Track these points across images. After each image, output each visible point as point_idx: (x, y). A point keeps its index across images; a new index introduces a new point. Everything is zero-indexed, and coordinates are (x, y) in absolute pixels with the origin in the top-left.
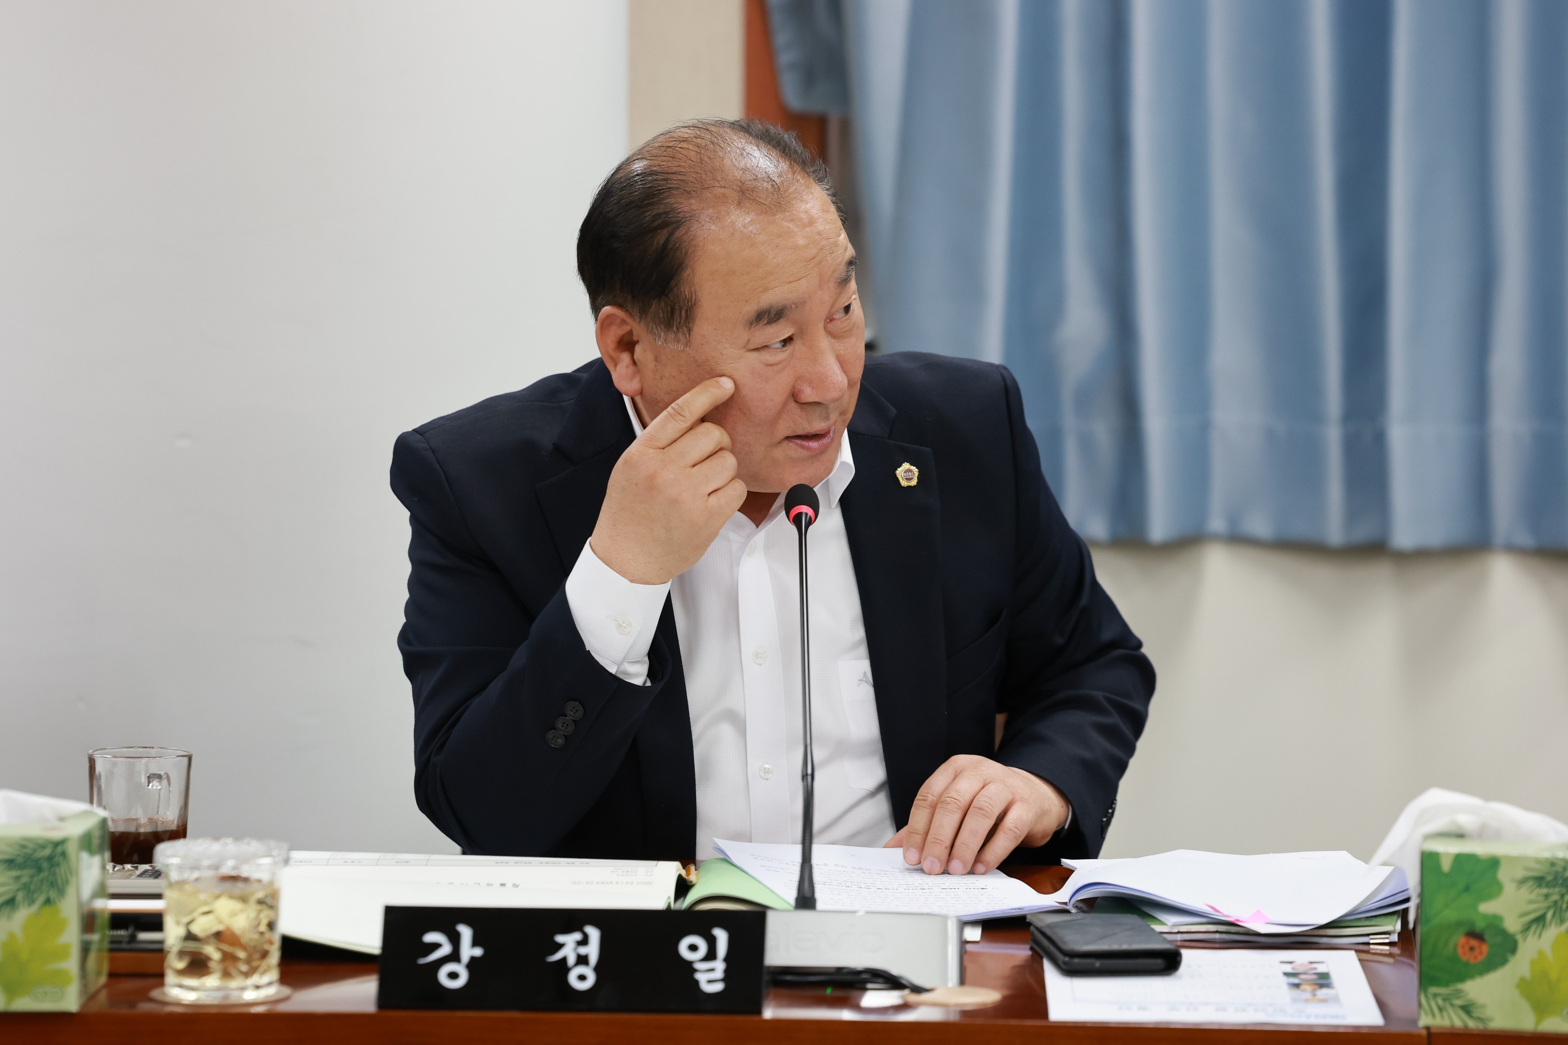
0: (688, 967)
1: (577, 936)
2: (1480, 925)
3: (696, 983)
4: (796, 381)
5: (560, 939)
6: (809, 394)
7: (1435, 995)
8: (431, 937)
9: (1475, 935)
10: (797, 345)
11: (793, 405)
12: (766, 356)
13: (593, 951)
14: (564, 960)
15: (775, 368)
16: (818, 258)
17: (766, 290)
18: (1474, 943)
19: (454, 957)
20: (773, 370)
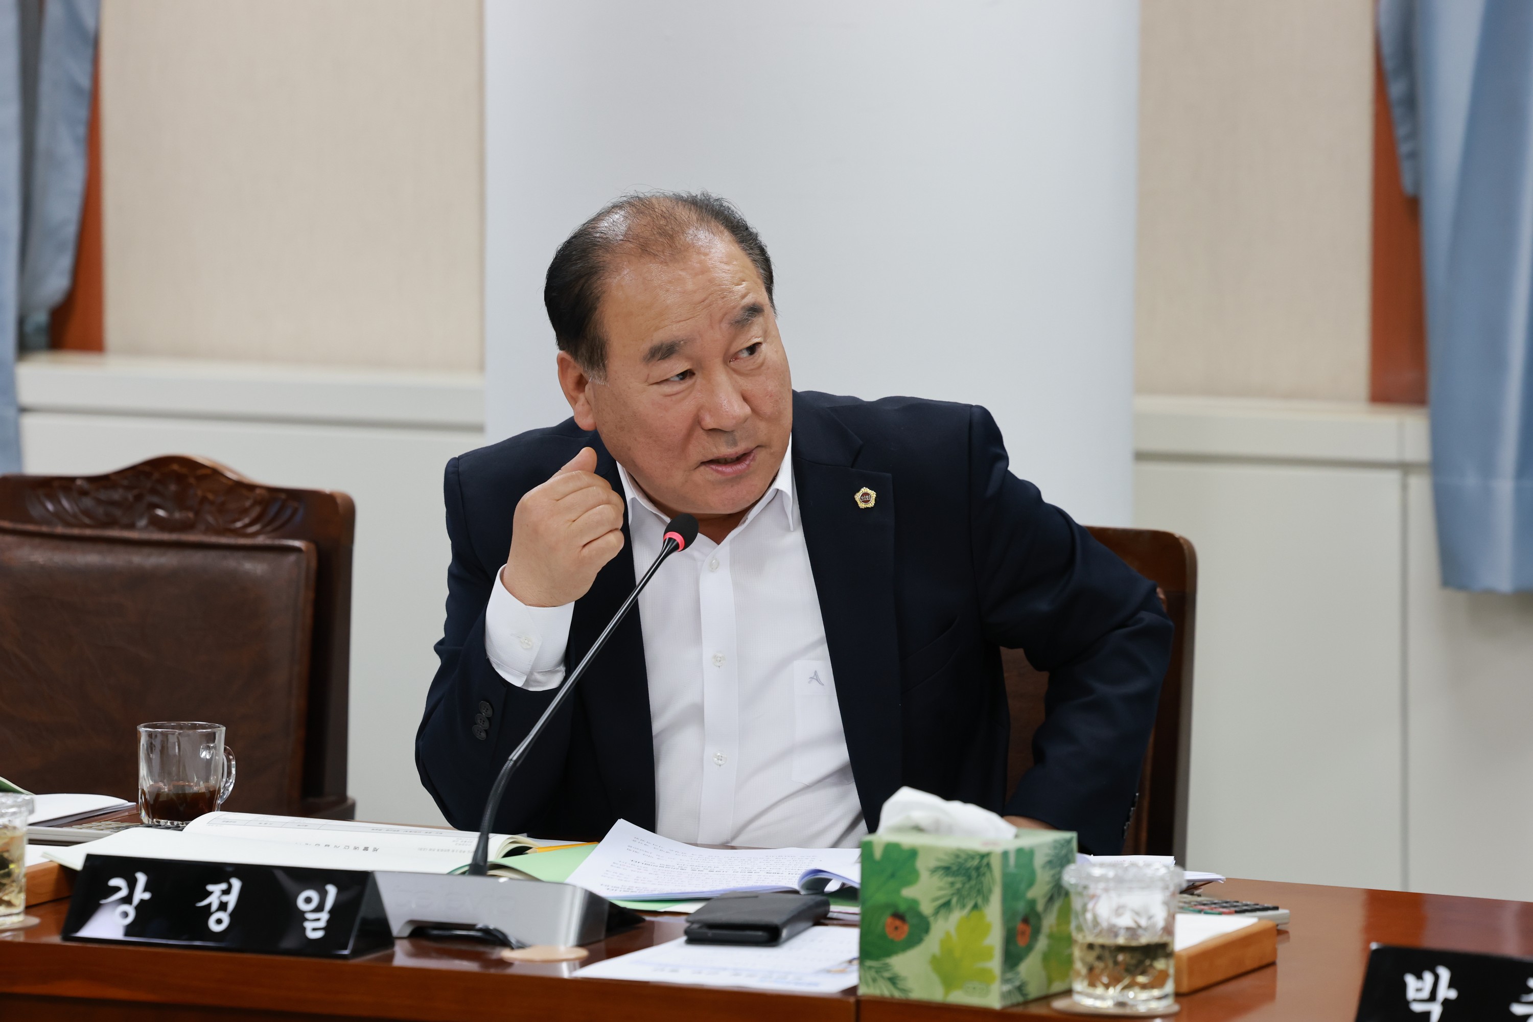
0: (301, 916)
1: (224, 886)
2: (903, 907)
3: (304, 929)
4: (699, 410)
5: (210, 888)
6: (709, 422)
7: (870, 968)
8: (115, 882)
9: (899, 916)
10: (699, 379)
11: (699, 432)
12: (666, 389)
13: (232, 900)
14: (209, 905)
15: (674, 398)
16: (707, 302)
17: (657, 329)
18: (898, 923)
19: (128, 900)
20: (672, 400)
